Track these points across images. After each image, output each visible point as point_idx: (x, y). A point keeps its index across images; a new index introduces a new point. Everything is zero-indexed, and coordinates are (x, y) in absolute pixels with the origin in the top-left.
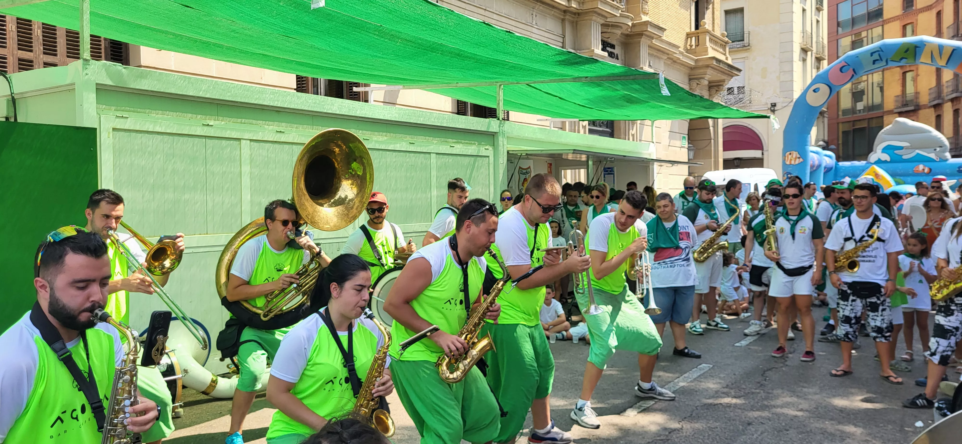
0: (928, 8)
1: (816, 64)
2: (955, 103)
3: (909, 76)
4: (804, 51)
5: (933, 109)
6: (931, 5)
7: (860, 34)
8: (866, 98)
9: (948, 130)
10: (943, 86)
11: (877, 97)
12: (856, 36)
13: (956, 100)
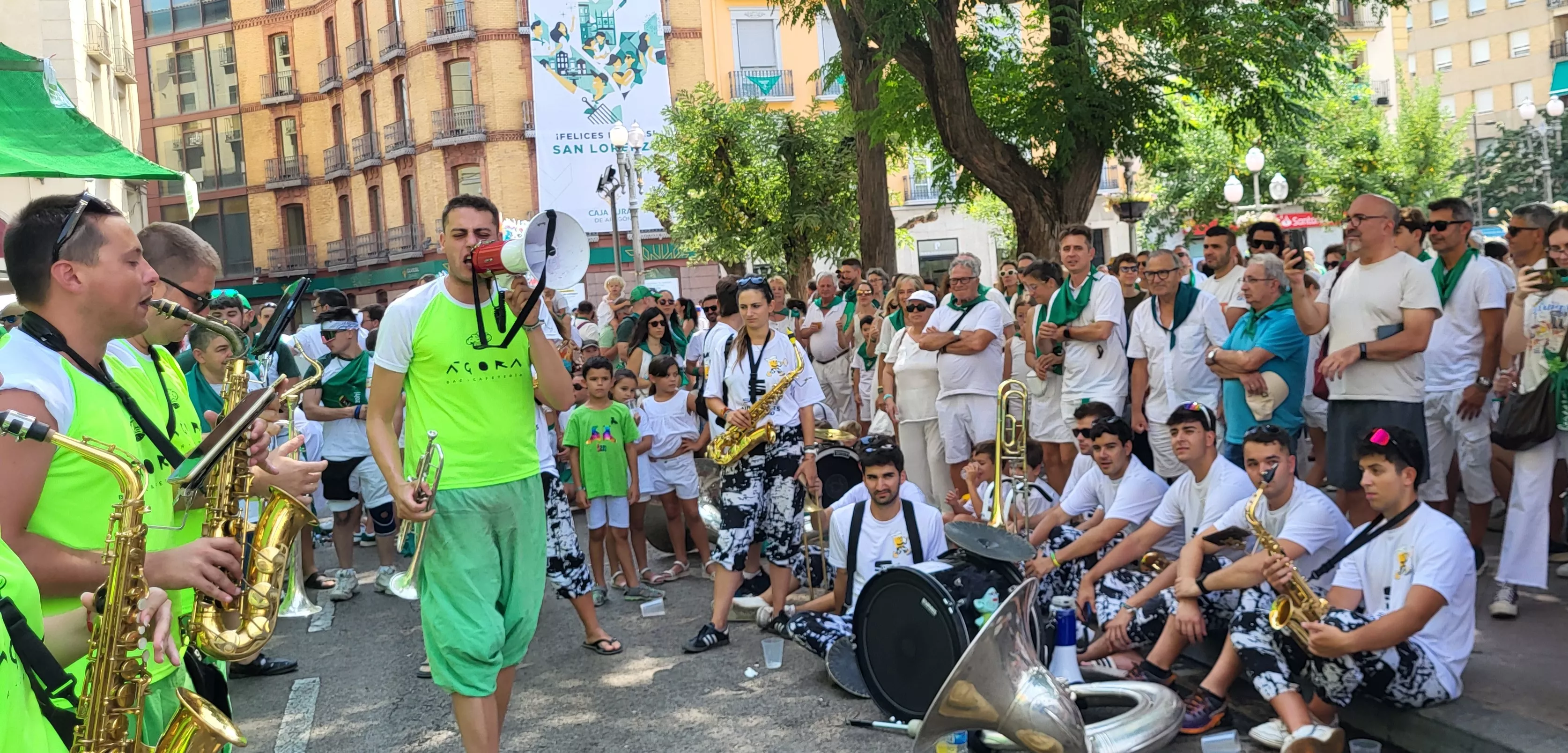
0: (310, 11)
1: (118, 90)
2: (370, 176)
3: (286, 124)
4: (95, 61)
5: (332, 186)
6: (315, 6)
7: (186, 41)
8: (208, 162)
9: (362, 223)
10: (347, 146)
11: (228, 163)
12: (177, 45)
13: (371, 171)
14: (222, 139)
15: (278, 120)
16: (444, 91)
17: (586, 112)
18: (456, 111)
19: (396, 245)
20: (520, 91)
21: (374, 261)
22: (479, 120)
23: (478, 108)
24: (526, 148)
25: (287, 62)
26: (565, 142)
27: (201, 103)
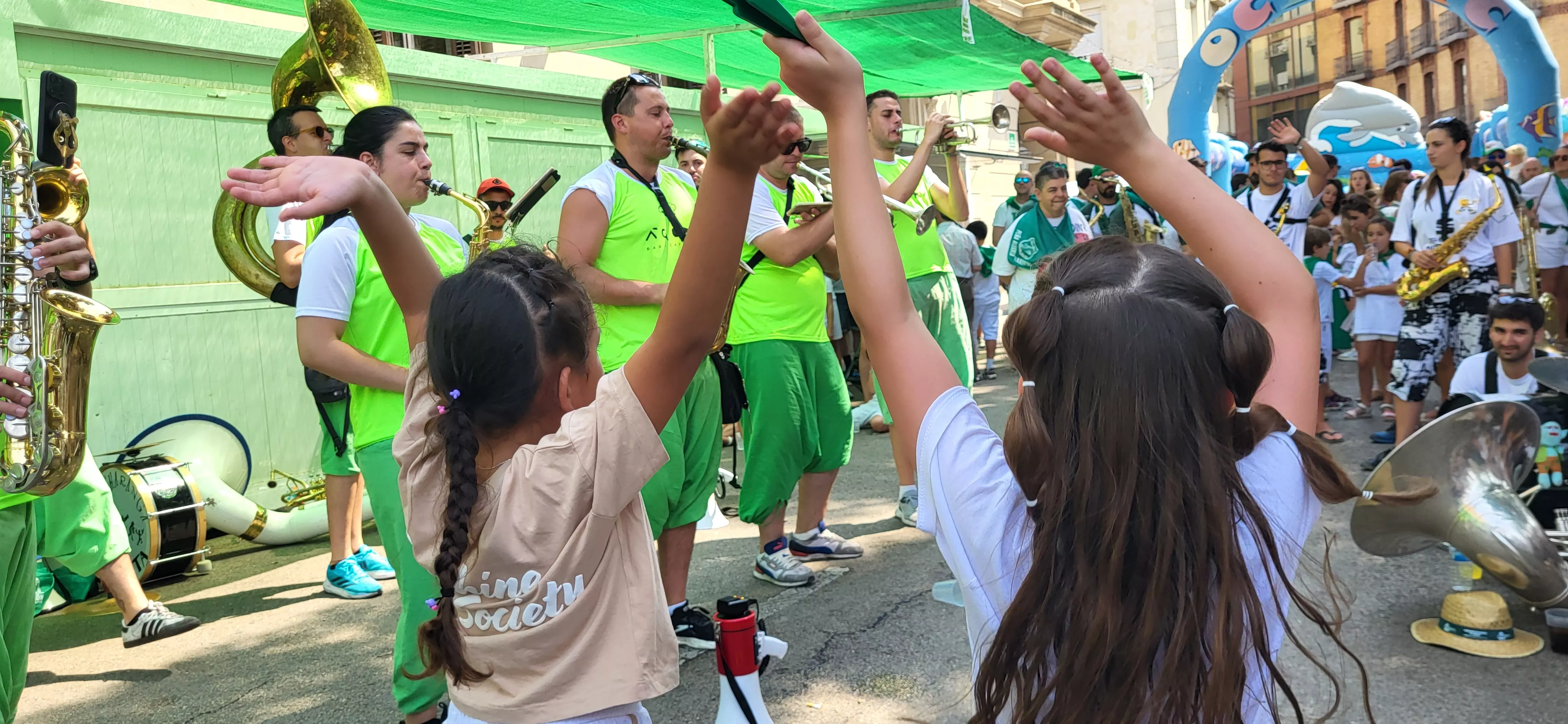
2: (1426, 64)
3: (1355, 25)
5: (1393, 76)
8: (1293, 65)
10: (1407, 37)
11: (1308, 64)
13: (1427, 59)
14: (1304, 43)
15: (1347, 22)
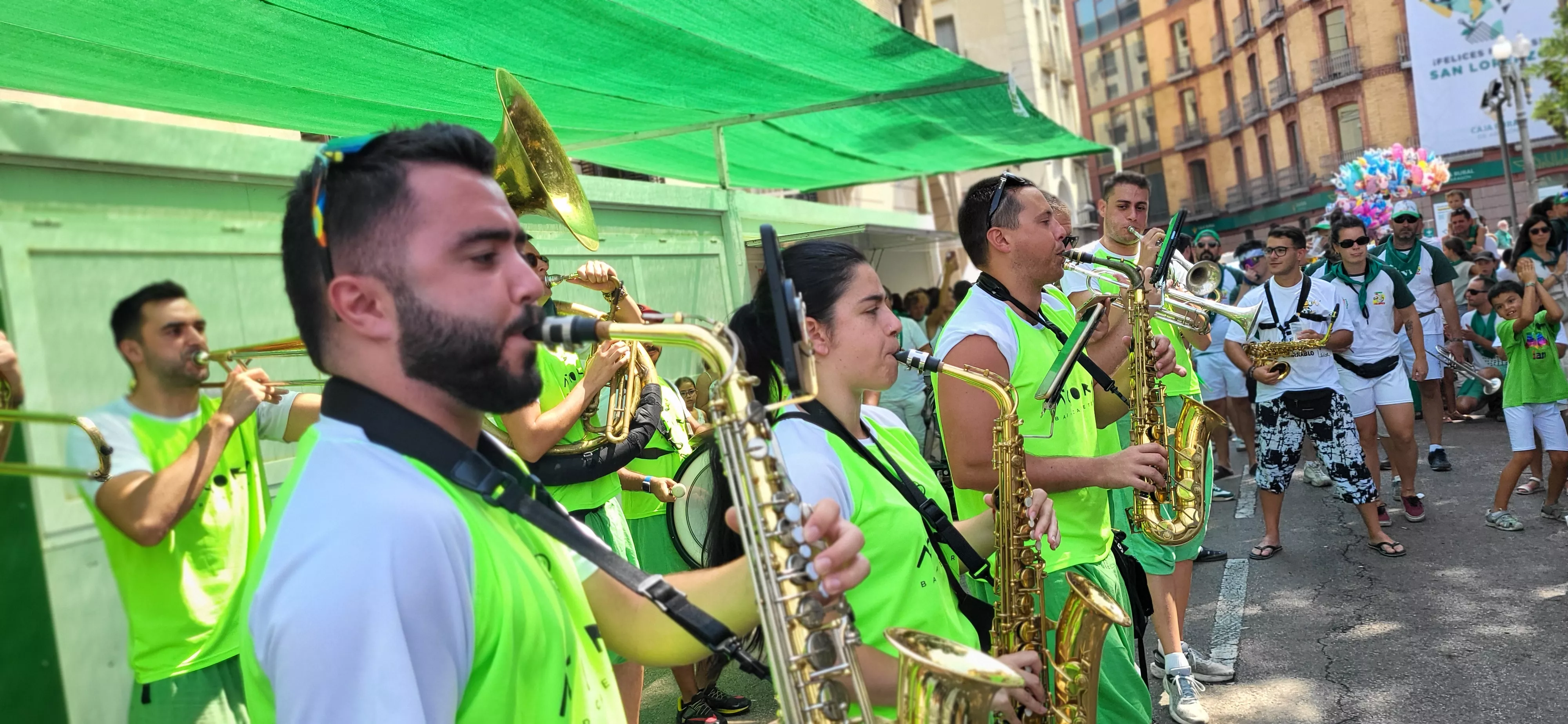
1: (1063, 91)
2: (1259, 127)
3: (1188, 96)
4: (1046, 72)
5: (1228, 141)
7: (1108, 44)
8: (1130, 136)
9: (1254, 168)
10: (1238, 105)
11: (1145, 133)
12: (1103, 47)
13: (1260, 124)
14: (1140, 117)
15: (1181, 93)
16: (1320, 41)
17: (1465, 33)
18: (1333, 56)
19: (1285, 184)
20: (1394, 26)
21: (1266, 200)
22: (1355, 61)
23: (1353, 49)
24: (1403, 79)
25: (1185, 43)
26: (1443, 66)
27: (1123, 91)
